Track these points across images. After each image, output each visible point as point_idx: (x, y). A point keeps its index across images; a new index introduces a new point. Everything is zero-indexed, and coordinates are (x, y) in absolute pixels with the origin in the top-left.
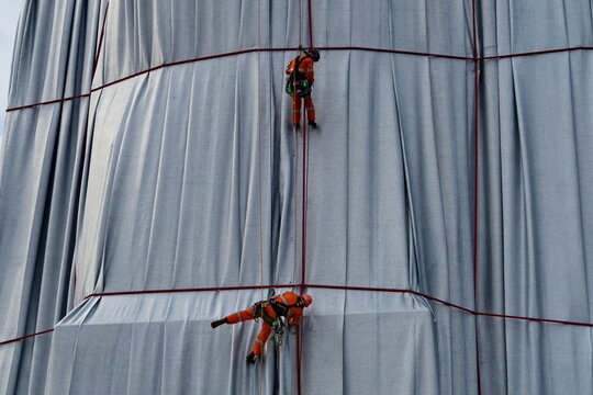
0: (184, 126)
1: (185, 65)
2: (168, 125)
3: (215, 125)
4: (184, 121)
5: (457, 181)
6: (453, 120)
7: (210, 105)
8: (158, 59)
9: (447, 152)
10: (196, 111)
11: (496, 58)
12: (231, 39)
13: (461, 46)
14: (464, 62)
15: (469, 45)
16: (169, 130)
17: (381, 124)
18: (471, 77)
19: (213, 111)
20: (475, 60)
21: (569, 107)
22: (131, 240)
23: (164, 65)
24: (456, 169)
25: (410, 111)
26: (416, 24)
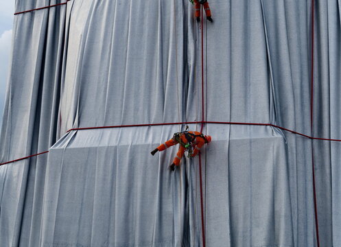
0: (127, 22)
3: (146, 21)
4: (127, 19)
5: (300, 55)
6: (298, 15)
7: (143, 8)
9: (294, 36)
10: (134, 13)
16: (117, 24)
17: (252, 19)
19: (145, 13)
22: (95, 95)
24: (300, 47)
25: (270, 10)
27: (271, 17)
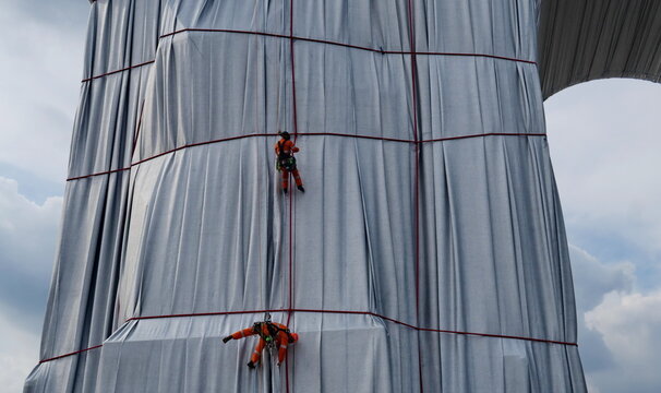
1: (202, 146)
2: (190, 190)
4: (202, 188)
5: (404, 232)
6: (400, 186)
7: (221, 176)
8: (182, 141)
9: (396, 209)
10: (210, 181)
11: (431, 141)
12: (236, 127)
13: (406, 132)
14: (408, 144)
15: (411, 132)
17: (348, 190)
18: (413, 154)
19: (223, 180)
20: (416, 143)
21: (484, 177)
22: (161, 276)
23: (186, 146)
24: (403, 223)
25: (369, 181)
26: (373, 116)
27: (370, 194)
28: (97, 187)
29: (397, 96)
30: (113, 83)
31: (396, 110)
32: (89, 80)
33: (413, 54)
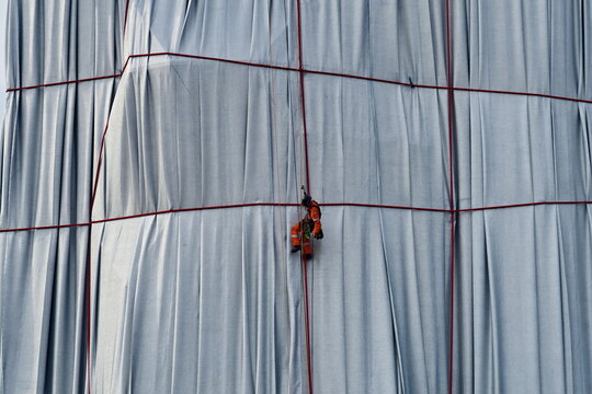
0: (196, 274)
1: (193, 212)
3: (226, 274)
4: (196, 268)
5: (436, 329)
6: (433, 270)
7: (219, 254)
9: (427, 300)
11: (470, 210)
12: (236, 191)
13: (440, 201)
14: (442, 213)
15: (447, 197)
16: (182, 276)
17: (372, 278)
18: (448, 228)
19: (223, 261)
20: (452, 212)
21: (533, 260)
22: (154, 380)
23: (171, 211)
24: (435, 318)
25: (397, 266)
26: (401, 178)
27: (398, 276)
28: (42, 246)
29: (430, 149)
30: (54, 99)
31: (428, 169)
32: (17, 89)
33: (451, 89)
